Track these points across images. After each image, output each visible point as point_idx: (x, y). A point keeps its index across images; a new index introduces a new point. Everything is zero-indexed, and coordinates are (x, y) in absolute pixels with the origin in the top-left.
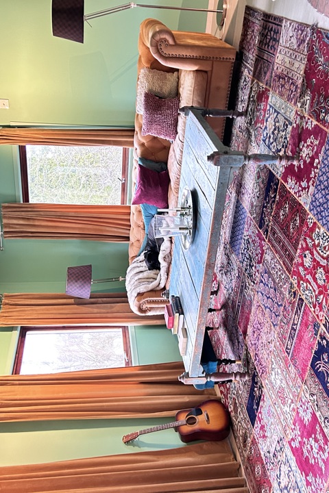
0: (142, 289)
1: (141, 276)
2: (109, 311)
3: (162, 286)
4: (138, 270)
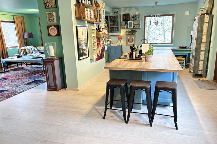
0: (26, 50)
1: (30, 50)
2: (22, 43)
3: (28, 54)
4: (32, 49)
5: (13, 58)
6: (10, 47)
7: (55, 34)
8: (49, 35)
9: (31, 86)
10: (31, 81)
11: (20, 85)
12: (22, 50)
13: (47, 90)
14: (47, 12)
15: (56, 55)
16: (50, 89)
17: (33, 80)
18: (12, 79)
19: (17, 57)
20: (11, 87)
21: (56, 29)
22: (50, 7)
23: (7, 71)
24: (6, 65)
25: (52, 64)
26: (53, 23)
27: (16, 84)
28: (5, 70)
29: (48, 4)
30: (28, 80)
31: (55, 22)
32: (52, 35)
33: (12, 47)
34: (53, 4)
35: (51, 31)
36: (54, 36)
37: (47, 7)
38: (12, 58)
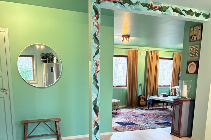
0: (177, 90)
5: (159, 97)
6: (162, 85)
7: (193, 72)
8: (188, 72)
9: (159, 126)
10: (164, 122)
11: (151, 123)
12: (172, 90)
13: (171, 134)
14: (190, 46)
15: (189, 95)
16: (173, 133)
17: (166, 122)
18: (149, 117)
19: (163, 97)
20: (142, 123)
21: (196, 65)
22: (195, 39)
23: (151, 109)
24: (151, 103)
25: (180, 105)
26: (194, 58)
27: (148, 121)
28: (149, 108)
29: (193, 36)
30: (162, 120)
31: (196, 58)
32: (190, 72)
33: (164, 86)
34: (199, 36)
35: (190, 67)
36: (192, 73)
37: (191, 40)
38: (157, 97)
